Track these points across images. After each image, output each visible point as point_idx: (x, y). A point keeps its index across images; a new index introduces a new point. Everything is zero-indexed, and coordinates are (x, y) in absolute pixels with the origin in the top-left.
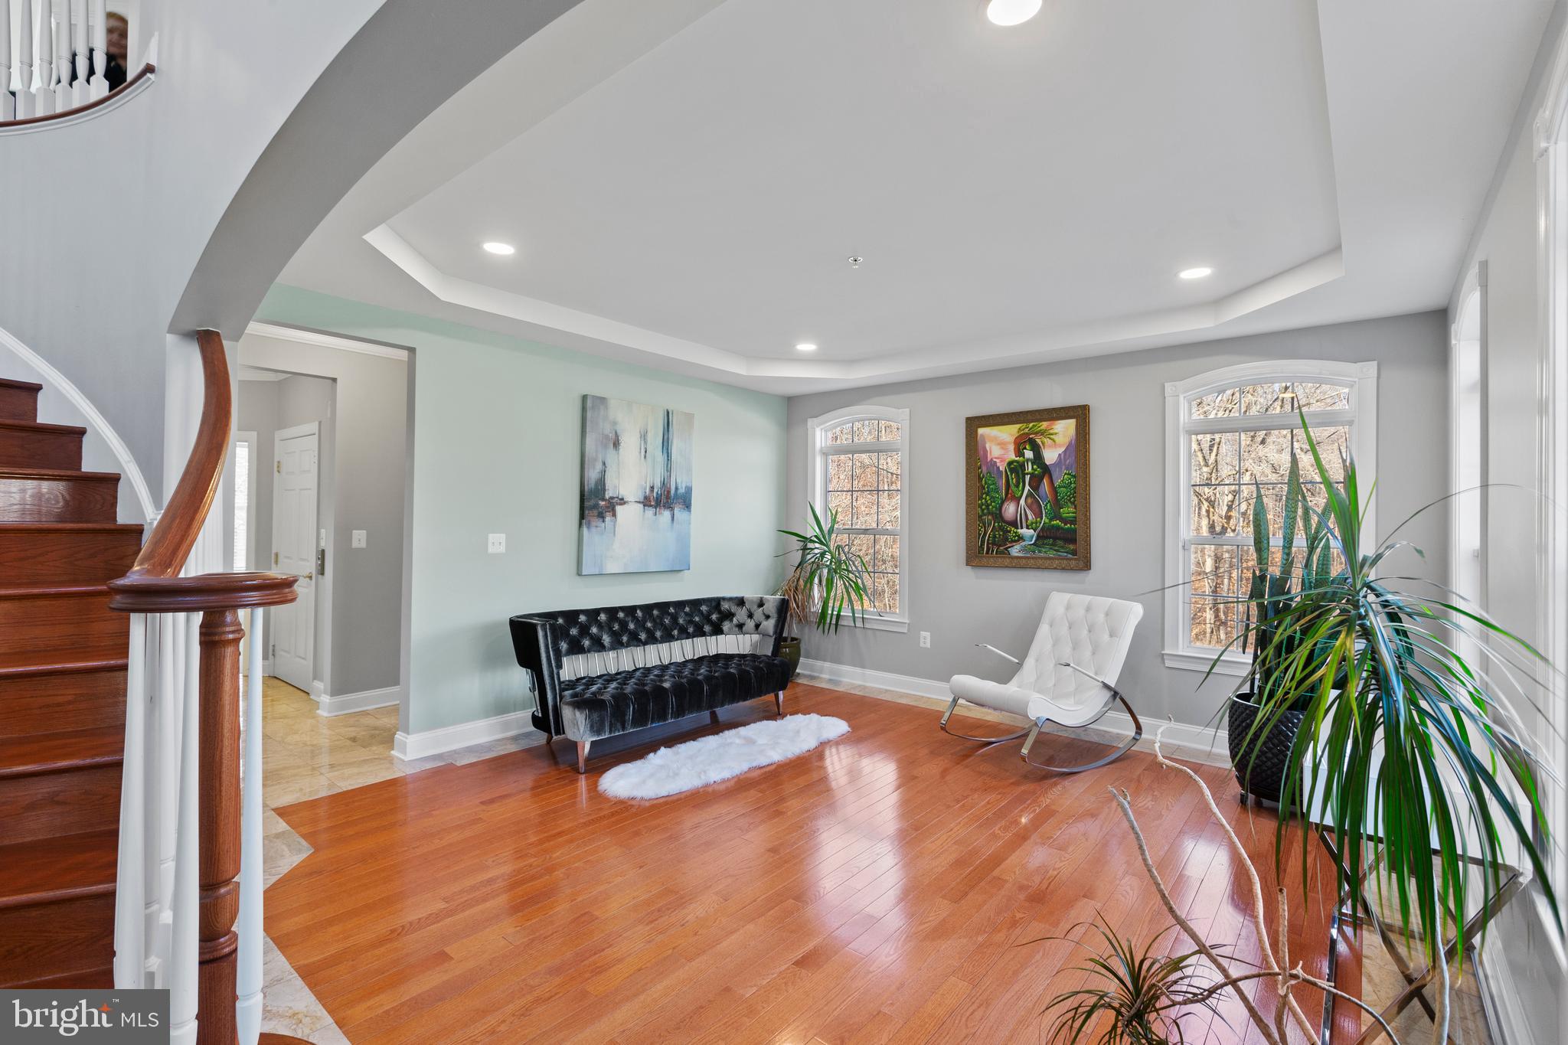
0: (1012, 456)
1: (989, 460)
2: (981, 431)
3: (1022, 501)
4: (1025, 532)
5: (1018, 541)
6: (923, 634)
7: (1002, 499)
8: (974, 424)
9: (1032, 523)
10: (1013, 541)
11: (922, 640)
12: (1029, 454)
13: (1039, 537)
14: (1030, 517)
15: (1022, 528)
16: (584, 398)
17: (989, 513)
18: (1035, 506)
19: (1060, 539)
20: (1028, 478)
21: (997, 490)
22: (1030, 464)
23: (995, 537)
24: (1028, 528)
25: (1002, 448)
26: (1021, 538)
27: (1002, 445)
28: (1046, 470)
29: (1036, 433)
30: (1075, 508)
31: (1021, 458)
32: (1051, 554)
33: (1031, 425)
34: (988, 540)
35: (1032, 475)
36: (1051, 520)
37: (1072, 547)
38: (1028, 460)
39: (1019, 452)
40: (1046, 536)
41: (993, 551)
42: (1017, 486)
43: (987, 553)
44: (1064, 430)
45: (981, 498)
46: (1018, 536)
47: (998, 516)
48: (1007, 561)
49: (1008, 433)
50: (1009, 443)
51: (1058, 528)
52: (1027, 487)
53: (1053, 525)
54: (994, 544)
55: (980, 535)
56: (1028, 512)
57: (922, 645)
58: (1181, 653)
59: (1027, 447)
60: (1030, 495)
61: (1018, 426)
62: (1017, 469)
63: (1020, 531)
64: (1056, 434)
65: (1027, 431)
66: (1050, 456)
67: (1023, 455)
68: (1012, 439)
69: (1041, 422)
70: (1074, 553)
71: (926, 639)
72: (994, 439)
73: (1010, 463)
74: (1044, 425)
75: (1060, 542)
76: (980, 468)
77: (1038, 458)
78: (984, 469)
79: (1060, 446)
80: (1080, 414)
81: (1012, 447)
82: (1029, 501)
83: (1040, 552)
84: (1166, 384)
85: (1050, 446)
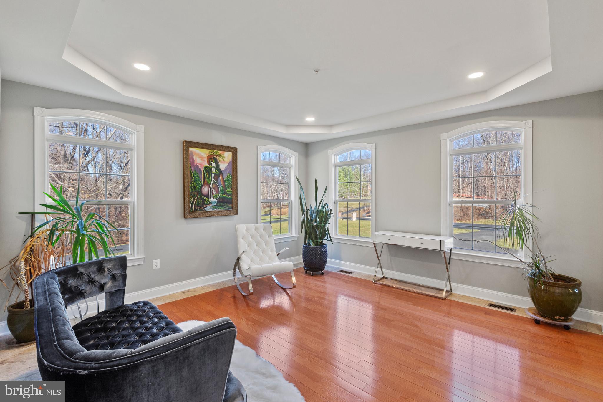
0: (206, 164)
1: (195, 165)
2: (191, 149)
3: (211, 186)
4: (212, 200)
5: (209, 204)
6: (155, 261)
7: (201, 184)
8: (187, 145)
9: (215, 196)
10: (207, 204)
11: (154, 265)
12: (214, 164)
13: (218, 202)
14: (214, 193)
15: (211, 198)
17: (195, 191)
18: (216, 188)
19: (226, 202)
20: (213, 175)
21: (199, 180)
22: (214, 169)
23: (198, 203)
24: (213, 198)
25: (202, 160)
26: (210, 203)
27: (202, 158)
28: (221, 172)
29: (217, 155)
30: (232, 189)
31: (210, 166)
32: (223, 209)
33: (215, 151)
34: (195, 204)
35: (215, 174)
36: (223, 194)
37: (230, 206)
38: (213, 167)
39: (210, 163)
40: (222, 202)
41: (197, 210)
42: (209, 179)
43: (195, 211)
44: (228, 156)
45: (191, 183)
46: (209, 202)
47: (200, 192)
48: (205, 214)
49: (205, 153)
50: (205, 158)
51: (225, 198)
52: (213, 179)
53: (224, 197)
54: (198, 206)
55: (191, 202)
56: (214, 191)
57: (154, 268)
59: (213, 161)
60: (214, 183)
61: (209, 150)
62: (208, 170)
63: (210, 199)
64: (225, 157)
65: (213, 153)
66: (223, 166)
67: (211, 164)
68: (206, 156)
69: (219, 150)
70: (232, 208)
71: (157, 263)
72: (198, 155)
73: (205, 167)
74: (220, 152)
75: (226, 204)
76: (190, 168)
77: (218, 167)
78: (193, 169)
79: (226, 163)
80: (234, 151)
81: (206, 160)
82: (214, 186)
83: (218, 209)
84: (259, 145)
85: (222, 162)
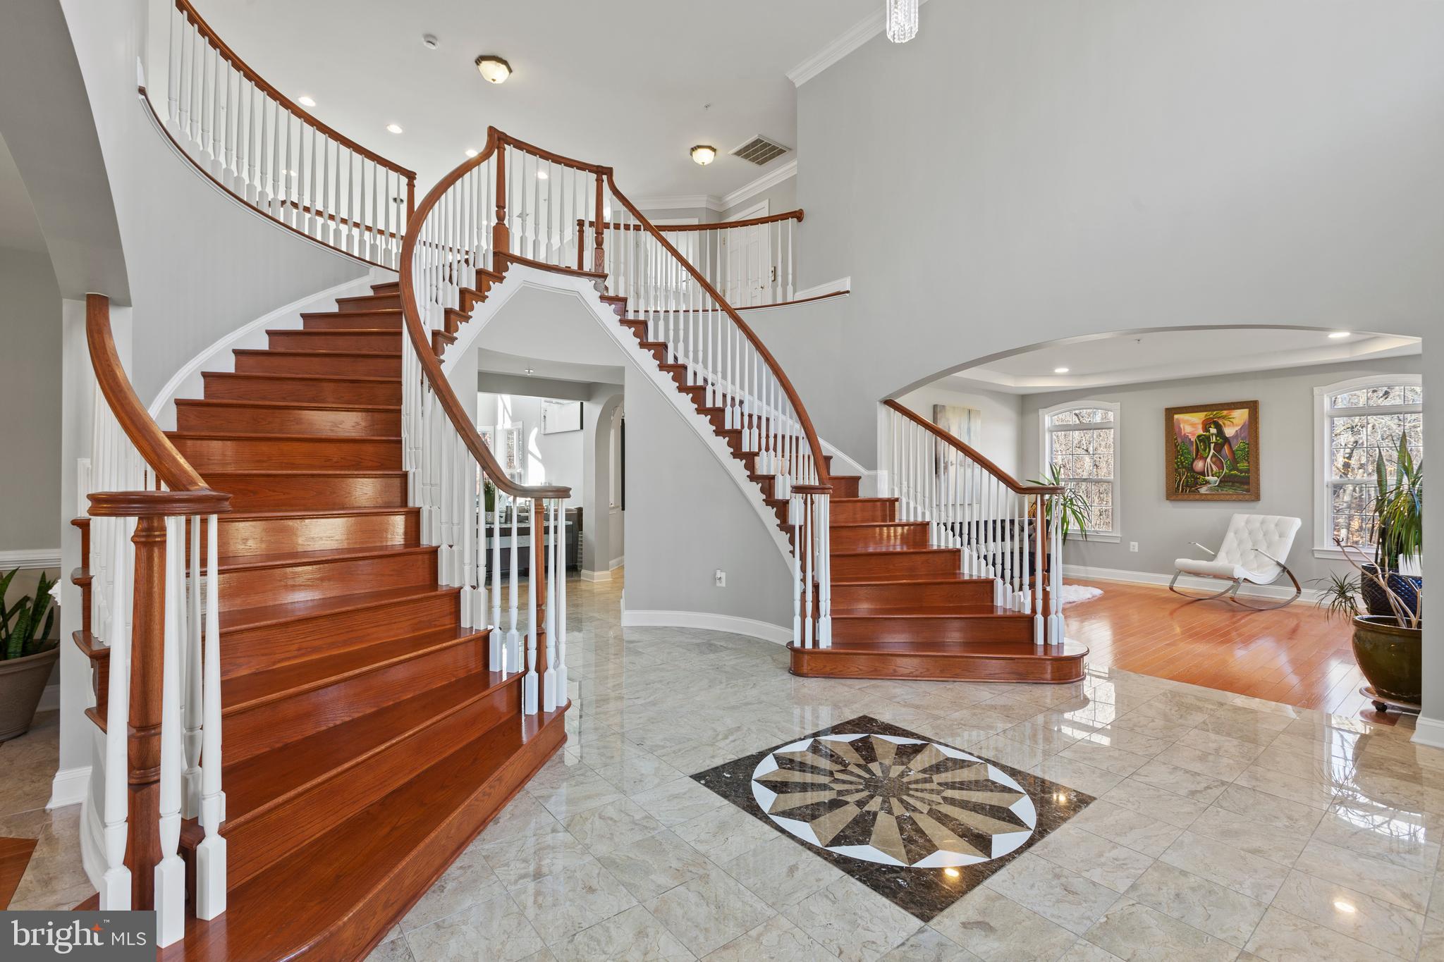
0: (1201, 432)
1: (1183, 434)
2: (1176, 416)
3: (1209, 460)
4: (1210, 478)
5: (1206, 484)
6: (1132, 543)
7: (1193, 459)
8: (1170, 412)
9: (1216, 473)
10: (1201, 484)
11: (1132, 547)
12: (1213, 430)
13: (1221, 481)
14: (1214, 469)
15: (1208, 476)
16: (935, 407)
17: (1183, 467)
18: (1218, 463)
19: (1237, 482)
20: (1212, 445)
21: (1189, 453)
22: (1214, 437)
23: (1188, 482)
24: (1213, 476)
25: (1193, 427)
26: (1207, 482)
27: (1193, 425)
28: (1227, 440)
29: (1219, 418)
30: (1249, 463)
31: (1208, 433)
32: (1231, 492)
33: (1215, 413)
34: (1183, 484)
35: (1216, 444)
36: (1231, 470)
37: (1246, 487)
38: (1212, 434)
39: (1206, 429)
40: (1226, 481)
41: (1186, 491)
42: (1205, 450)
43: (1182, 491)
44: (1241, 416)
45: (1177, 458)
46: (1206, 481)
47: (1190, 468)
48: (1197, 497)
49: (1198, 418)
50: (1198, 424)
51: (1236, 475)
52: (1212, 451)
53: (1232, 474)
54: (1187, 486)
55: (1176, 481)
56: (1213, 466)
57: (1131, 550)
58: (1325, 549)
59: (1212, 426)
60: (1214, 455)
61: (1206, 413)
62: (1204, 440)
63: (1207, 478)
64: (1234, 418)
65: (1211, 416)
66: (1229, 432)
67: (1209, 431)
68: (1201, 421)
69: (1222, 410)
70: (1248, 491)
71: (1134, 546)
72: (1186, 422)
73: (1199, 437)
74: (1225, 413)
75: (1237, 484)
76: (1176, 439)
77: (1220, 433)
78: (1179, 440)
79: (1237, 425)
80: (1253, 406)
81: (1200, 427)
82: (1214, 459)
83: (1222, 490)
84: (1315, 388)
85: (1229, 426)
